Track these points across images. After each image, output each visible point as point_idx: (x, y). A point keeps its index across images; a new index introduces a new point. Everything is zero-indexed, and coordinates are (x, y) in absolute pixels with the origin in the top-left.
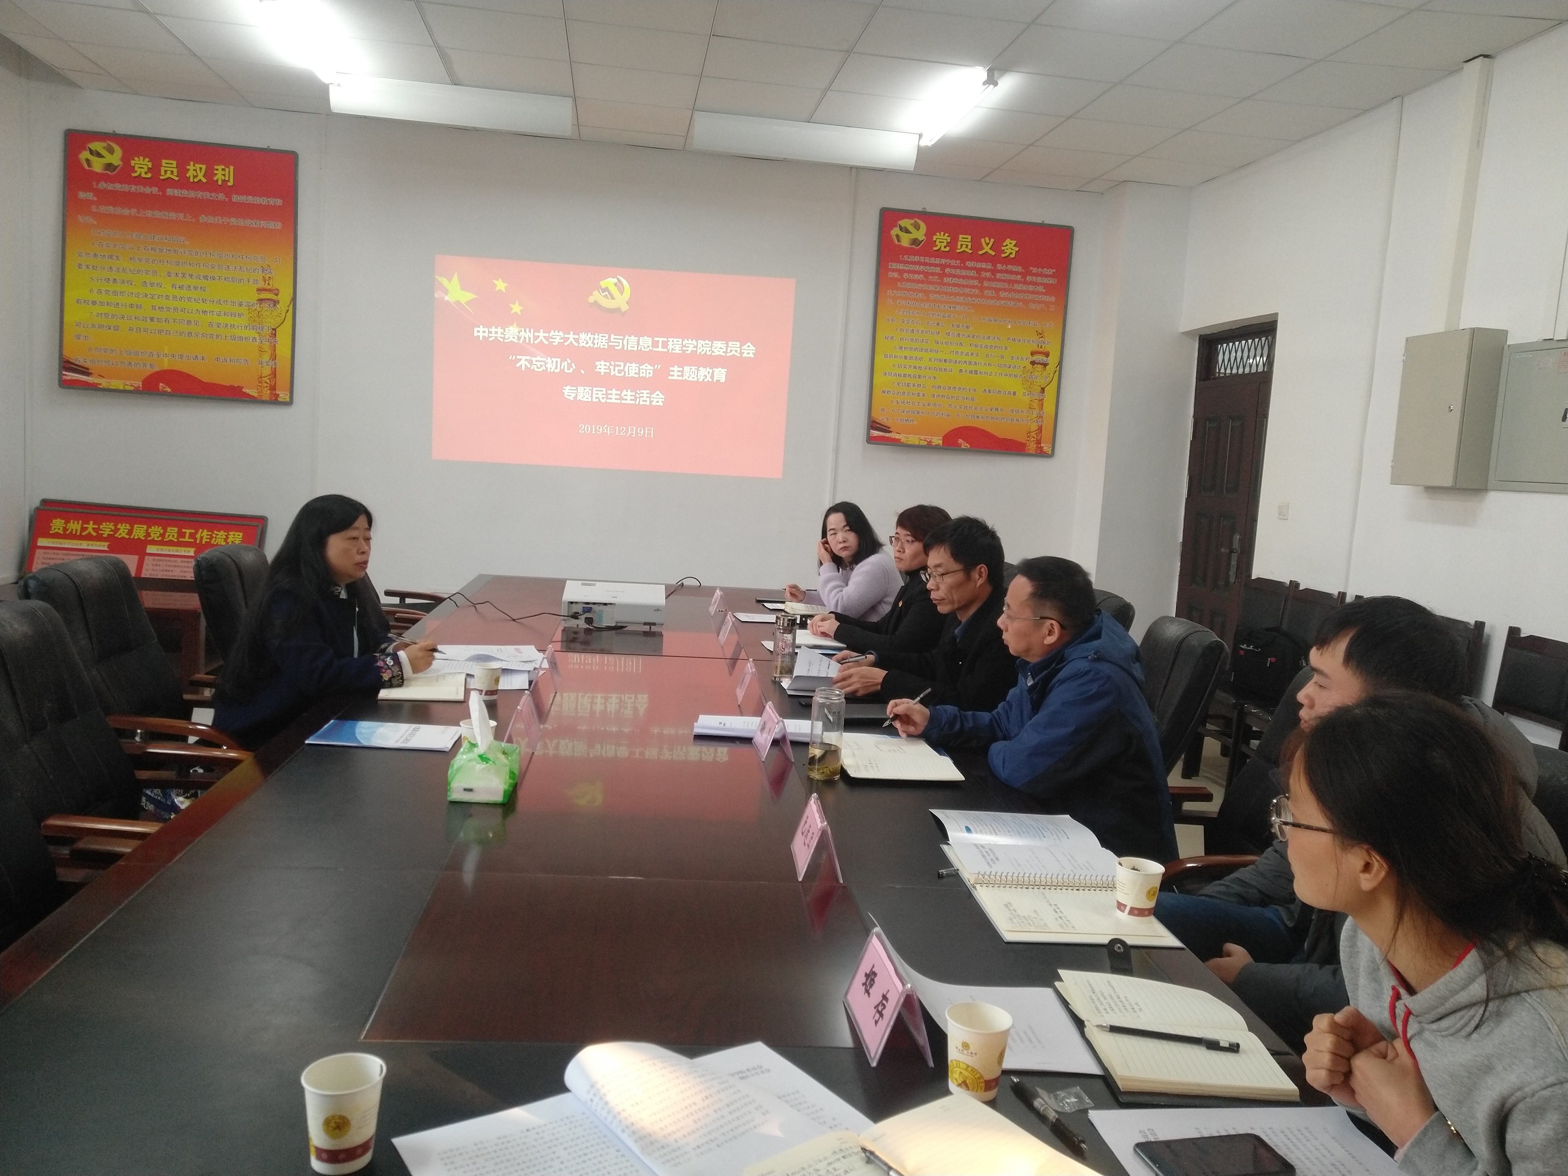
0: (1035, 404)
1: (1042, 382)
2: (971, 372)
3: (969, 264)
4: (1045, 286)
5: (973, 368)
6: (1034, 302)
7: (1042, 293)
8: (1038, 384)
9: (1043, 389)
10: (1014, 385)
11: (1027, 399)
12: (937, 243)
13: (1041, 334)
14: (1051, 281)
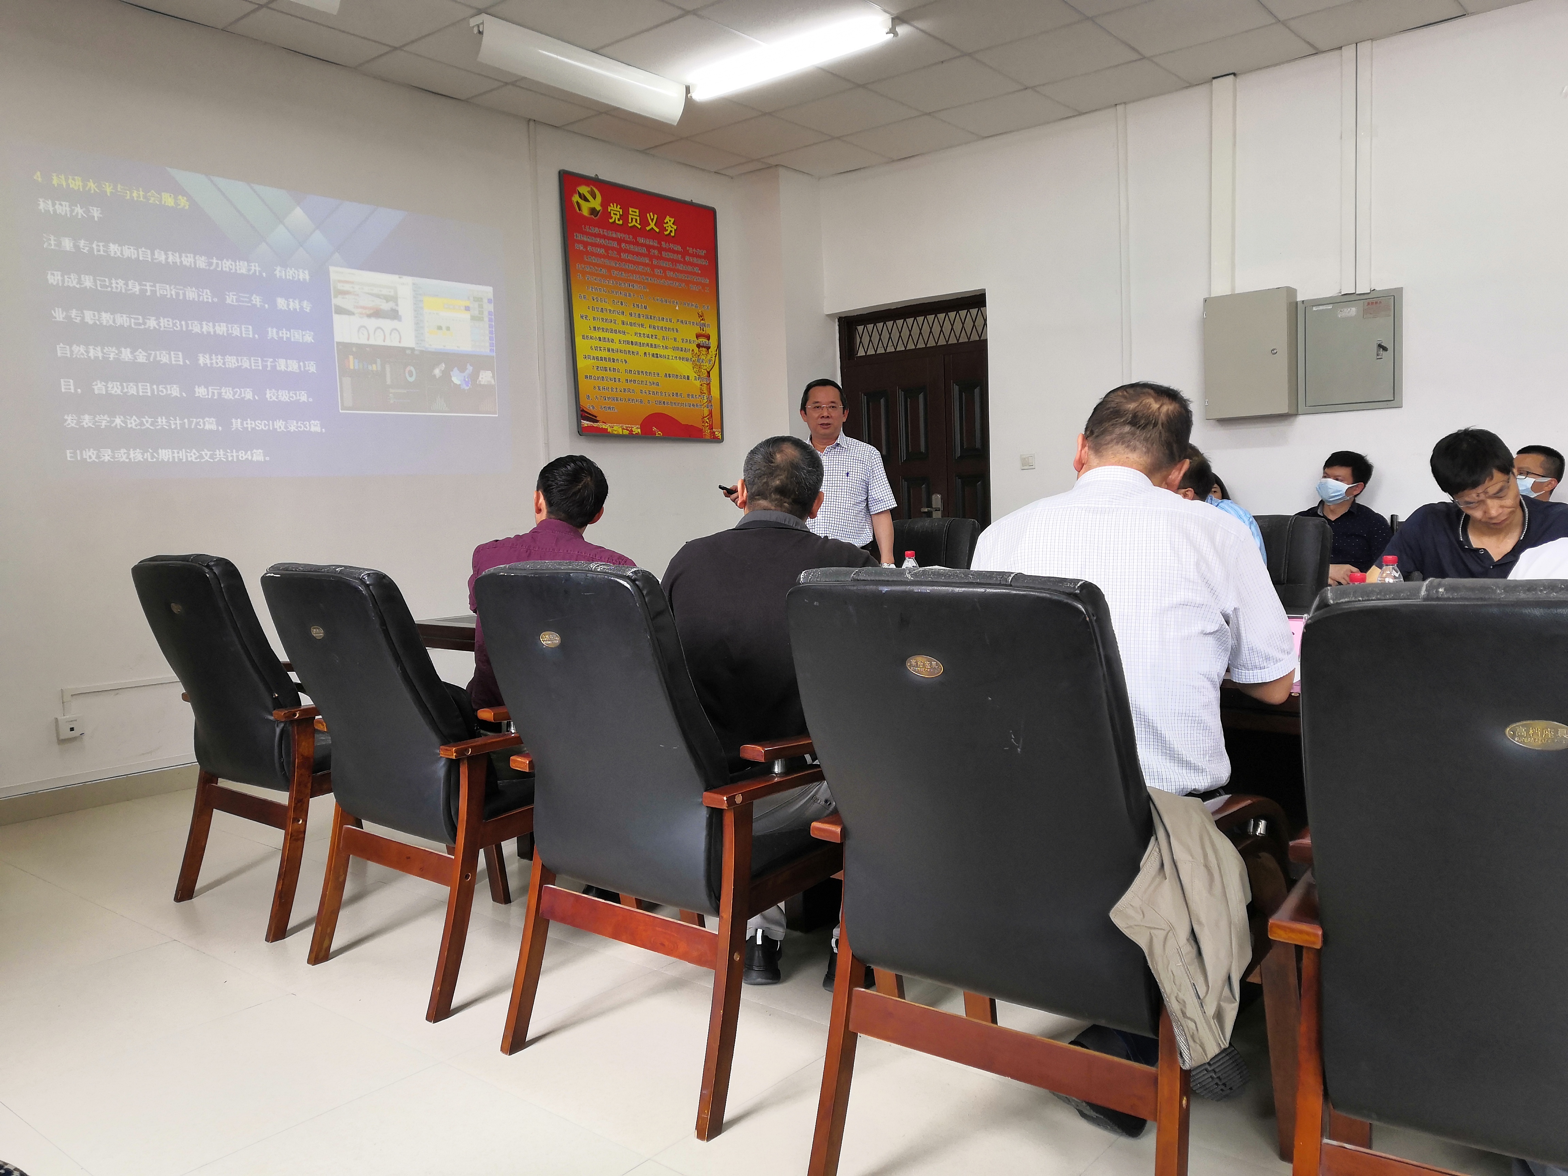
0: (705, 387)
1: (707, 366)
2: (653, 355)
3: (641, 240)
4: (701, 267)
5: (655, 351)
6: (694, 283)
7: (697, 275)
8: (705, 367)
9: (709, 373)
10: (686, 368)
11: (698, 383)
12: (612, 215)
13: (701, 316)
14: (705, 263)
